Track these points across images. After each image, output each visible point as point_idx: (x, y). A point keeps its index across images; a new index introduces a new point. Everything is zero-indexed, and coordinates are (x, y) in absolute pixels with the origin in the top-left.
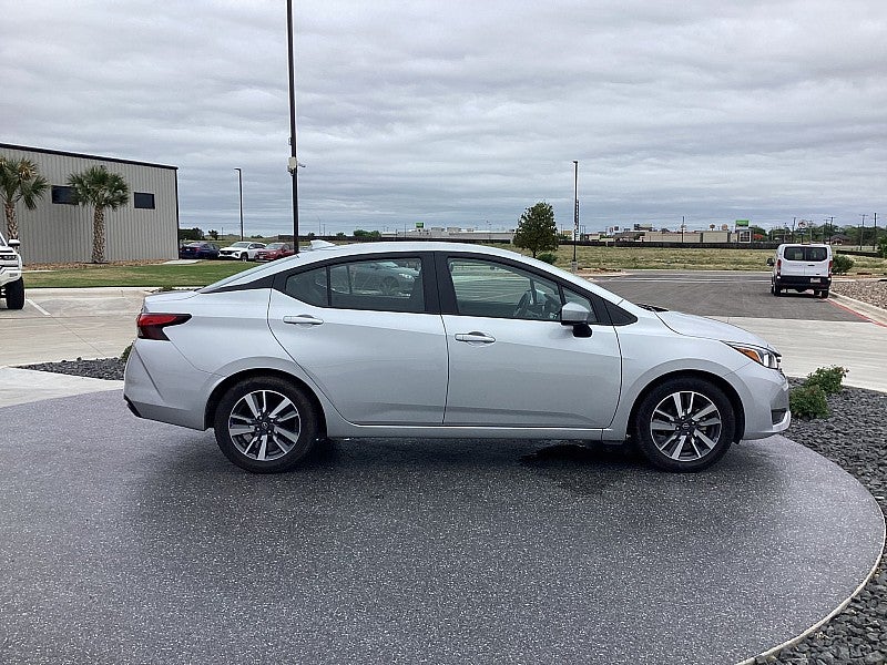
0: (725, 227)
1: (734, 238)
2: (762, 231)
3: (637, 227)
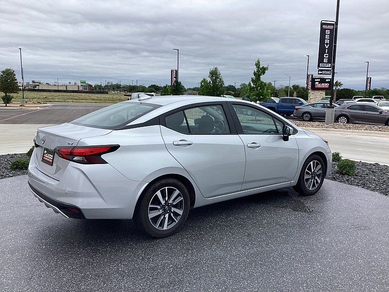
0: (75, 83)
1: (81, 89)
2: (91, 86)
3: (33, 82)
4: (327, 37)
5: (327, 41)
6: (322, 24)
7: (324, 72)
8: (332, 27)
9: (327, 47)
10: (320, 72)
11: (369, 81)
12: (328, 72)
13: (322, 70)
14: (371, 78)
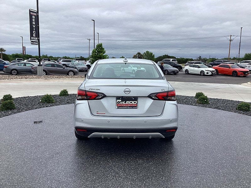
4: (33, 20)
5: (34, 23)
6: (30, 11)
7: (34, 43)
8: (35, 14)
9: (34, 27)
10: (32, 43)
11: (24, 48)
12: (36, 43)
13: (33, 42)
14: (25, 47)
